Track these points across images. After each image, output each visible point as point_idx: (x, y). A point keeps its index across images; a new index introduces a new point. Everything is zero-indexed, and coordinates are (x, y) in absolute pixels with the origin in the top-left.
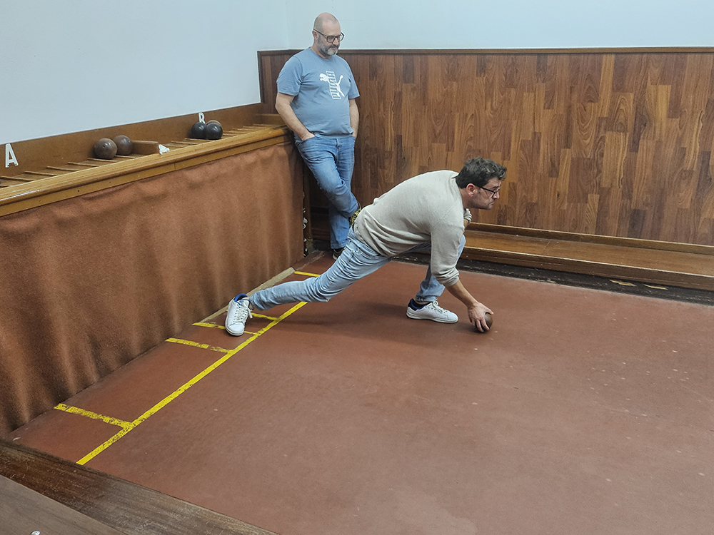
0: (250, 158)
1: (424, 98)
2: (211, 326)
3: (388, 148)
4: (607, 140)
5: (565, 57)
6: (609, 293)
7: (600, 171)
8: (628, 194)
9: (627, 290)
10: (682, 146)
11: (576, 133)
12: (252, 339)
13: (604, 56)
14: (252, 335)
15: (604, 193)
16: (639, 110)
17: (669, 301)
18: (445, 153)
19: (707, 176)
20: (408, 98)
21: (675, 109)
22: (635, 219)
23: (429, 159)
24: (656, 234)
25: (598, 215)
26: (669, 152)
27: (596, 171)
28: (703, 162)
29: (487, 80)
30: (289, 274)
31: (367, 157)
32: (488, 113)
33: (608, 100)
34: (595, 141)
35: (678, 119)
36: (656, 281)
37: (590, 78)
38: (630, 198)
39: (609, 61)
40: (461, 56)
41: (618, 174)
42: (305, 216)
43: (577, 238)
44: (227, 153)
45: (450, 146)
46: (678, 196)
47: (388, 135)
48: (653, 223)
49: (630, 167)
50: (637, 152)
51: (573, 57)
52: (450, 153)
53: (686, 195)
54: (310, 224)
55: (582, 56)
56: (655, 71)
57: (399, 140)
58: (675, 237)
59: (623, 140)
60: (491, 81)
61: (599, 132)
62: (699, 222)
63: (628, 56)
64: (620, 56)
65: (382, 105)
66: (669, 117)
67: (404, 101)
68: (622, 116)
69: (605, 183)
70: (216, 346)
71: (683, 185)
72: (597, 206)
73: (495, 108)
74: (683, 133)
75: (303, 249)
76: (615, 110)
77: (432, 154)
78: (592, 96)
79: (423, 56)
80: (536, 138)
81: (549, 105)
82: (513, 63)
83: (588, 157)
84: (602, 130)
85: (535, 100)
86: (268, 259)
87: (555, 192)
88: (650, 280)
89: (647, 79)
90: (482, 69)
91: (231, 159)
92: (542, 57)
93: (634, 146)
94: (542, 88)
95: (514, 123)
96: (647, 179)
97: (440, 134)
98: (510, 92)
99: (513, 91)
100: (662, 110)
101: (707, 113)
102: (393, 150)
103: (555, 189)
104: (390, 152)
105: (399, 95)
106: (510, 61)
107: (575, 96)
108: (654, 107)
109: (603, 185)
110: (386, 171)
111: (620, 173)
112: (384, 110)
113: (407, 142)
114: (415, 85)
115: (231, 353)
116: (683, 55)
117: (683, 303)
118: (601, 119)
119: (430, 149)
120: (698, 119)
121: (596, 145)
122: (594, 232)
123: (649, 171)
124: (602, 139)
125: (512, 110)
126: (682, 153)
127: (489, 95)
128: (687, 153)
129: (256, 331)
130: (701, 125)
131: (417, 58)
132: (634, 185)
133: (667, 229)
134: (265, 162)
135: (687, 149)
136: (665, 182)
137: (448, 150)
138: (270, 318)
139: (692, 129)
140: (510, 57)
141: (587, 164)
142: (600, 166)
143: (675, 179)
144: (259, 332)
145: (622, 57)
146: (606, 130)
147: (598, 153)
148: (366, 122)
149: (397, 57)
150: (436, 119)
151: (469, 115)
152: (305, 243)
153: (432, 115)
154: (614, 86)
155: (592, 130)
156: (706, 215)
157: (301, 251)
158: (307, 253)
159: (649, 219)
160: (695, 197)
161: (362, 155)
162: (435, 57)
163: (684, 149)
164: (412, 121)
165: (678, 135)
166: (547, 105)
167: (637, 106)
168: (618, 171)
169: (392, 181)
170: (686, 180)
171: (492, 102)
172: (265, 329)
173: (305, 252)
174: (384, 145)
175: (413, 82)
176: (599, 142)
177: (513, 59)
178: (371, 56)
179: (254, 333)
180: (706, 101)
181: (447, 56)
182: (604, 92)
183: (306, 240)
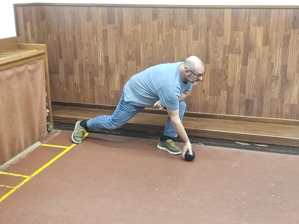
0: (9, 73)
1: (121, 34)
3: (100, 64)
4: (229, 59)
5: (203, 10)
6: (235, 149)
7: (226, 77)
8: (243, 91)
9: (245, 148)
10: (272, 62)
11: (212, 55)
12: (12, 191)
13: (226, 10)
14: (12, 189)
15: (230, 90)
16: (246, 41)
17: (269, 153)
18: (135, 67)
19: (286, 79)
20: (111, 34)
21: (266, 42)
22: (248, 105)
23: (126, 70)
24: (260, 113)
25: (227, 103)
26: (265, 65)
27: (224, 77)
28: (284, 71)
29: (159, 23)
30: (38, 146)
31: (87, 69)
32: (160, 43)
33: (229, 36)
34: (223, 59)
35: (268, 47)
36: (261, 142)
37: (218, 22)
38: (244, 93)
39: (228, 13)
40: (142, 9)
41: (237, 79)
42: (47, 108)
43: (215, 117)
45: (138, 63)
46: (271, 91)
47: (100, 56)
48: (258, 107)
49: (243, 74)
50: (247, 65)
51: (208, 10)
52: (138, 67)
53: (275, 90)
54: (51, 112)
55: (213, 10)
56: (254, 19)
57: (106, 59)
58: (271, 115)
59: (239, 58)
60: (161, 23)
61: (225, 54)
62: (283, 106)
63: (239, 10)
64: (234, 10)
65: (95, 38)
66: (263, 46)
67: (109, 35)
68: (237, 45)
69: (230, 84)
71: (273, 85)
72: (226, 98)
73: (164, 39)
74: (272, 55)
75: (46, 129)
76: (233, 42)
77: (127, 68)
78: (220, 33)
79: (120, 8)
81: (196, 38)
82: (174, 13)
83: (220, 69)
84: (227, 53)
85: (187, 35)
86: (22, 137)
87: (201, 90)
88: (257, 141)
89: (250, 24)
90: (155, 16)
92: (190, 10)
93: (245, 62)
94: (191, 28)
95: (176, 48)
96: (253, 81)
97: (131, 55)
98: (172, 31)
99: (174, 29)
100: (259, 41)
101: (284, 43)
102: (103, 65)
103: (201, 88)
104: (102, 67)
105: (105, 32)
106: (172, 12)
107: (210, 33)
108: (255, 39)
109: (229, 85)
110: (99, 78)
111: (238, 77)
112: (97, 40)
113: (112, 60)
114: (115, 25)
116: (269, 10)
117: (277, 154)
118: (225, 46)
119: (126, 65)
120: (279, 47)
121: (224, 61)
122: (225, 113)
123: (254, 77)
124: (227, 58)
125: (174, 41)
126: (271, 66)
127: (160, 31)
128: (274, 66)
129: (15, 186)
130: (281, 49)
131: (116, 9)
132: (246, 85)
133: (266, 110)
134: (19, 75)
135: (274, 64)
136: (263, 83)
137: (137, 65)
138: (24, 176)
139: (276, 52)
140: (172, 9)
141: (219, 73)
142: (226, 74)
143: (269, 81)
144: (17, 186)
145: (235, 11)
146: (228, 53)
147: (225, 66)
148: (86, 48)
149: (104, 8)
150: (129, 46)
151: (149, 44)
152: (48, 125)
153: (126, 43)
154: (232, 27)
155: (221, 53)
156: (286, 102)
157: (45, 130)
158: (49, 132)
159: (256, 105)
160: (281, 91)
161: (84, 68)
162: (127, 9)
163: (273, 64)
164: (114, 47)
165: (269, 56)
166: (194, 38)
167: (245, 39)
168: (237, 77)
169: (103, 84)
170: (275, 82)
171: (162, 36)
172: (21, 184)
173: (48, 131)
174: (97, 62)
175: (114, 24)
176: (225, 60)
177: (173, 10)
178: (87, 7)
179: (13, 187)
180: (283, 37)
181: (134, 8)
182: (226, 31)
183: (48, 123)
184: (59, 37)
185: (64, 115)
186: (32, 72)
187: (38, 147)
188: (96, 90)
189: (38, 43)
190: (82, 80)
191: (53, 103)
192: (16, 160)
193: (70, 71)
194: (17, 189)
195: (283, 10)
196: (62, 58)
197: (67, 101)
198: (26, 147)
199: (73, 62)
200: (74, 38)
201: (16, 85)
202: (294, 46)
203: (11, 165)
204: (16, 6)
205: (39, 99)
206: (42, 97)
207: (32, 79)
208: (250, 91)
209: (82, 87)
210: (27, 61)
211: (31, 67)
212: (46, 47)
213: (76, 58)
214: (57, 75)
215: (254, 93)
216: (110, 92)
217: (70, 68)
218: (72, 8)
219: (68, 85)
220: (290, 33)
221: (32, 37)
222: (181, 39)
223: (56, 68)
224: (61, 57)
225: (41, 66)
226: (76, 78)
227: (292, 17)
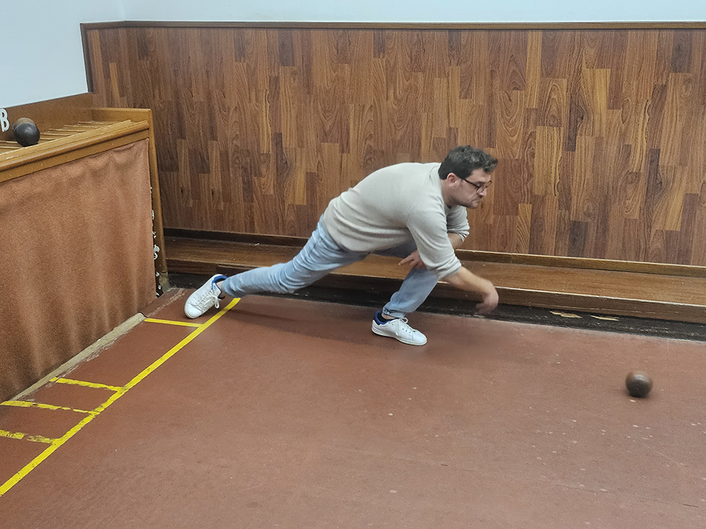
0: (75, 170)
1: (308, 85)
2: (27, 404)
3: (264, 149)
4: (538, 137)
5: (483, 33)
6: (550, 327)
7: (531, 175)
8: (565, 203)
9: (570, 323)
10: (627, 144)
11: (500, 128)
12: (87, 420)
13: (530, 33)
14: (87, 415)
15: (538, 202)
16: (574, 100)
17: (621, 335)
18: (339, 155)
19: (656, 179)
20: (288, 86)
21: (616, 100)
22: (575, 233)
23: (319, 162)
24: (601, 250)
25: (532, 230)
26: (612, 150)
27: (526, 175)
28: (652, 162)
29: (387, 61)
30: (137, 323)
31: (237, 161)
32: (391, 104)
33: (537, 89)
34: (524, 138)
35: (620, 111)
36: (604, 310)
37: (513, 59)
38: (568, 208)
39: (535, 39)
40: (353, 32)
41: (553, 179)
42: (156, 242)
43: (507, 259)
44: (42, 165)
45: (345, 146)
46: (625, 203)
47: (263, 133)
48: (597, 238)
49: (566, 170)
50: (575, 151)
51: (493, 33)
52: (345, 155)
53: (633, 204)
54: (163, 253)
55: (503, 33)
56: (590, 52)
57: (278, 139)
58: (624, 253)
59: (557, 136)
60: (392, 62)
61: (528, 127)
62: (649, 236)
63: (559, 33)
64: (548, 33)
65: (253, 94)
66: (609, 108)
67: (282, 89)
68: (554, 108)
69: (538, 190)
70: (35, 434)
71: (630, 191)
72: (529, 219)
73: (399, 97)
74: (627, 128)
75: (155, 286)
76: (545, 101)
77: (322, 157)
78: (517, 82)
80: (452, 135)
81: (466, 94)
82: (419, 41)
83: (517, 158)
84: (531, 124)
85: (448, 87)
88: (597, 310)
89: (581, 63)
90: (380, 48)
91: (48, 172)
92: (455, 33)
93: (570, 145)
94: (456, 72)
95: (424, 116)
96: (588, 184)
97: (330, 131)
98: (416, 78)
99: (420, 75)
100: (601, 99)
101: (654, 102)
102: (271, 152)
104: (268, 155)
105: (275, 81)
106: (416, 38)
107: (497, 83)
108: (591, 95)
109: (536, 192)
110: (263, 180)
111: (555, 176)
112: (257, 100)
113: (289, 142)
114: (295, 68)
115: (57, 443)
116: (623, 32)
117: (638, 337)
118: (529, 111)
119: (319, 150)
120: (643, 110)
121: (525, 142)
122: (527, 251)
123: (589, 175)
124: (532, 135)
125: (420, 100)
126: (627, 151)
127: (391, 81)
128: (632, 153)
129: (93, 409)
130: (647, 117)
131: (297, 34)
132: (573, 191)
133: (613, 244)
134: (96, 174)
135: (633, 147)
136: (608, 187)
137: (343, 151)
138: (111, 388)
139: (637, 123)
140: (415, 33)
141: (515, 165)
142: (531, 169)
143: (619, 184)
144: (96, 409)
145: (551, 35)
146: (536, 124)
147: (528, 152)
148: (234, 117)
149: (271, 32)
150: (325, 111)
151: (367, 107)
152: (157, 278)
153: (319, 106)
154: (544, 70)
155: (520, 123)
156: (657, 226)
157: (153, 289)
158: (160, 292)
159: (592, 234)
160: (645, 205)
161: (230, 159)
162: (321, 32)
163: (629, 146)
164: (293, 114)
165: (621, 129)
166: (463, 93)
167: (571, 94)
168: (553, 175)
169: (272, 192)
170: (633, 184)
171: (395, 90)
172: (106, 405)
173: (158, 290)
174: (259, 145)
175: (293, 65)
176: (529, 139)
177: (418, 35)
178: (236, 30)
179: (90, 412)
180: (652, 88)
181: (335, 32)
182: (531, 77)
183: (158, 274)
184: (177, 94)
185: (190, 257)
186: (122, 168)
187: (138, 325)
188: (255, 204)
189: (134, 108)
190: (226, 183)
191: (167, 232)
192: (93, 354)
193: (201, 165)
194: (97, 416)
195: (653, 32)
196: (185, 138)
197: (196, 228)
198: (114, 324)
199: (207, 145)
200: (209, 96)
201: (90, 197)
202: (675, 109)
203: (83, 364)
204: (86, 29)
205: (138, 225)
206: (143, 220)
207: (123, 183)
208: (581, 204)
209: (227, 199)
210: (113, 144)
211: (120, 158)
212: (151, 115)
213: (214, 138)
214: (175, 173)
215: (588, 208)
216: (286, 208)
217: (203, 160)
218: (204, 31)
219: (197, 196)
220: (667, 81)
221: (122, 95)
222: (435, 96)
223: (172, 158)
224: (182, 137)
225: (142, 155)
226: (214, 180)
227: (671, 47)
